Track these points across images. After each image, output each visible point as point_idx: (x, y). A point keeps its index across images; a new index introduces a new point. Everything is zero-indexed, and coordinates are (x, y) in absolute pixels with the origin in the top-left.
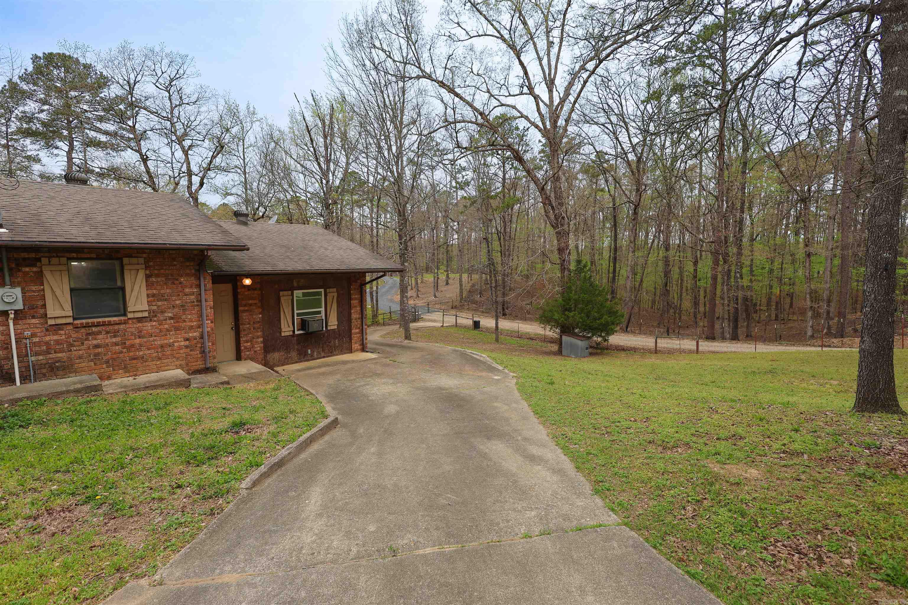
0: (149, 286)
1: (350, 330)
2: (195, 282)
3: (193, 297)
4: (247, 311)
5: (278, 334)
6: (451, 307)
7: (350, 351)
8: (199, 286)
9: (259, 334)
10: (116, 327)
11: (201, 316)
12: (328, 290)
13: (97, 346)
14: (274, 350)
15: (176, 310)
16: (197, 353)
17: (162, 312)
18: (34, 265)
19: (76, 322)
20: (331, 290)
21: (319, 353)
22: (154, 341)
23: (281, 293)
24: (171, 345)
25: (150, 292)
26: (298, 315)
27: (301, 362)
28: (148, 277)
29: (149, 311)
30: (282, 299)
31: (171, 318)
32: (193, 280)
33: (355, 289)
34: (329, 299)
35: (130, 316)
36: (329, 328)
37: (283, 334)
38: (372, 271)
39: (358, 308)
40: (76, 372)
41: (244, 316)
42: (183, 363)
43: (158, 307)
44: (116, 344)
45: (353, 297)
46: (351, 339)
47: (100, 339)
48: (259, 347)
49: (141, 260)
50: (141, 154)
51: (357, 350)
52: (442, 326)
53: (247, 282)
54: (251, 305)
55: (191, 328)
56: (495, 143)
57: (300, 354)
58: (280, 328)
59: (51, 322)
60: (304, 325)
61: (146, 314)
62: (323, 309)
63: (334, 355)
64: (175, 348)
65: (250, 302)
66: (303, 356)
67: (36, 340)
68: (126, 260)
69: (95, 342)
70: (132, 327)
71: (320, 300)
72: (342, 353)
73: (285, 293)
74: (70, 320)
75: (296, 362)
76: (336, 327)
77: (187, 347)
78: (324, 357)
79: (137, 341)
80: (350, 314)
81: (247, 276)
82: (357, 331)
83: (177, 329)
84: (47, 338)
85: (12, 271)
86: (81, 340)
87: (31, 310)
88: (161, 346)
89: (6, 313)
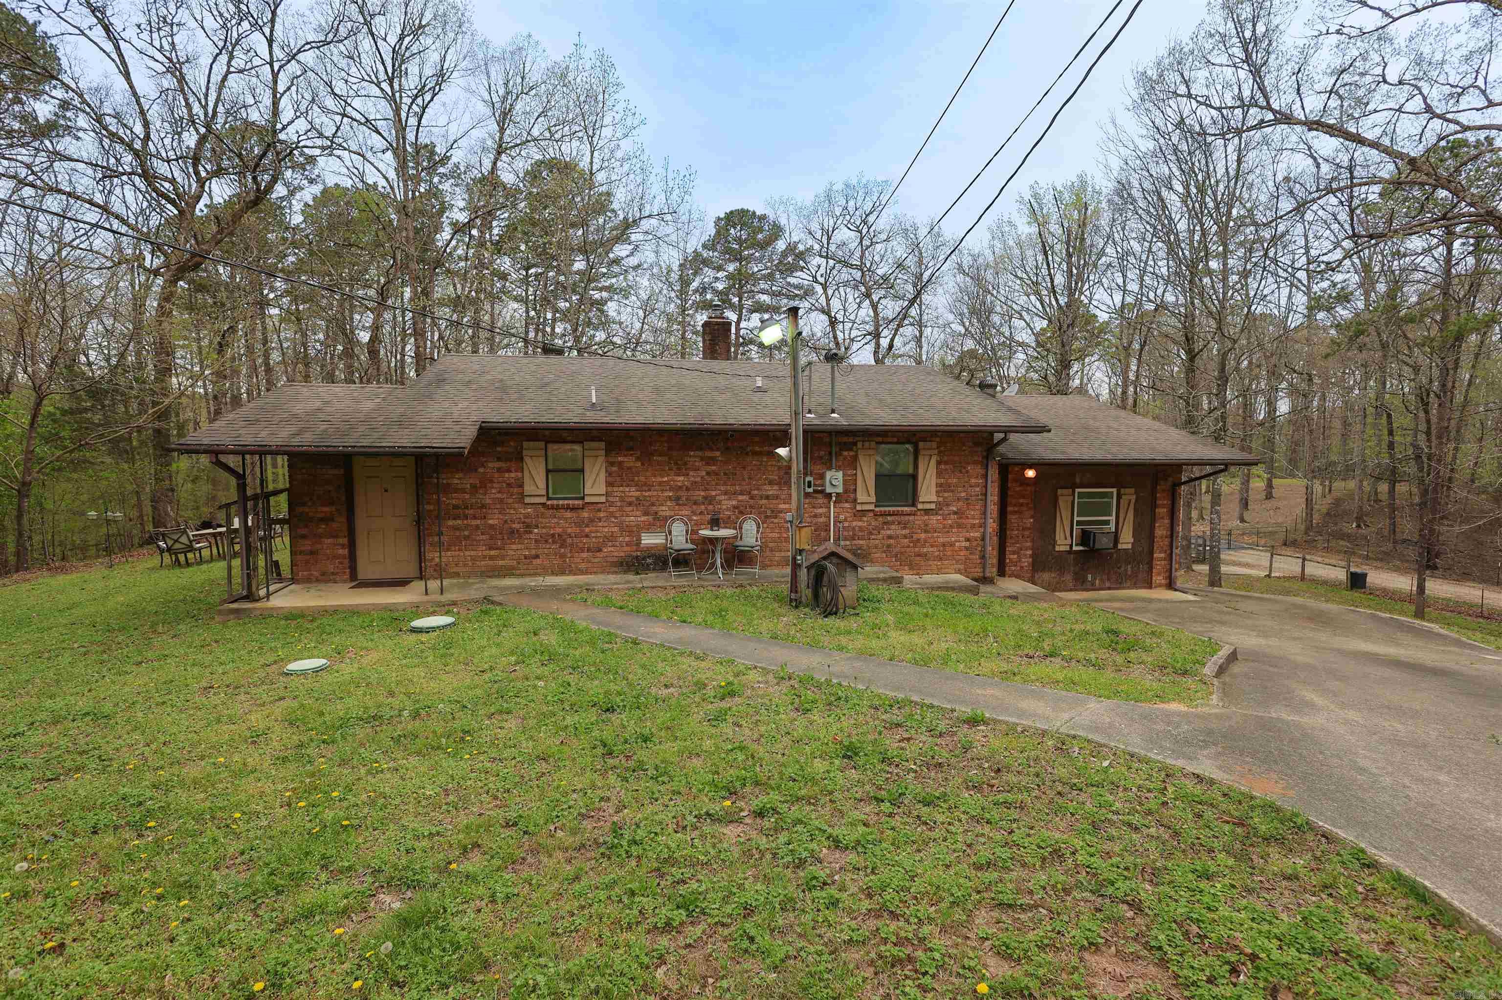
0: (939, 474)
1: (1151, 553)
2: (983, 472)
3: (978, 489)
4: (1016, 512)
5: (1050, 547)
6: (1281, 542)
7: (1150, 586)
8: (986, 476)
9: (1029, 544)
10: (907, 518)
11: (985, 513)
12: (1122, 490)
13: (890, 537)
14: (1043, 570)
15: (961, 503)
16: (976, 557)
17: (948, 505)
18: (851, 450)
19: (877, 509)
20: (1128, 490)
21: (1102, 580)
22: (938, 537)
23: (1060, 491)
24: (952, 545)
25: (939, 481)
26: (1079, 523)
27: (1076, 590)
28: (939, 463)
29: (938, 503)
30: (1061, 498)
31: (955, 513)
32: (979, 470)
33: (1163, 491)
34: (1124, 500)
35: (920, 506)
36: (1120, 546)
37: (1057, 548)
38: (1201, 463)
39: (1167, 521)
40: (872, 562)
41: (1013, 519)
42: (962, 567)
43: (944, 498)
44: (905, 537)
45: (1159, 502)
46: (1151, 568)
47: (894, 530)
48: (1026, 562)
49: (934, 445)
50: (830, 316)
51: (1160, 586)
52: (1269, 576)
53: (1031, 473)
54: (1022, 505)
55: (973, 526)
56: (1450, 215)
57: (1076, 579)
58: (1054, 540)
59: (859, 508)
60: (1086, 537)
61: (933, 506)
62: (1113, 518)
63: (1124, 588)
64: (956, 548)
65: (1021, 501)
66: (1081, 583)
67: (846, 524)
68: (921, 445)
69: (889, 532)
70: (919, 520)
71: (1109, 505)
72: (1135, 586)
73: (1065, 491)
74: (872, 507)
75: (1071, 590)
76: (1130, 546)
77: (967, 548)
78: (1109, 589)
79: (923, 536)
80: (1152, 528)
81: (1030, 467)
82: (1162, 555)
83: (959, 526)
84: (854, 524)
85: (838, 454)
86: (879, 530)
87: (849, 494)
88: (944, 545)
89: (829, 496)
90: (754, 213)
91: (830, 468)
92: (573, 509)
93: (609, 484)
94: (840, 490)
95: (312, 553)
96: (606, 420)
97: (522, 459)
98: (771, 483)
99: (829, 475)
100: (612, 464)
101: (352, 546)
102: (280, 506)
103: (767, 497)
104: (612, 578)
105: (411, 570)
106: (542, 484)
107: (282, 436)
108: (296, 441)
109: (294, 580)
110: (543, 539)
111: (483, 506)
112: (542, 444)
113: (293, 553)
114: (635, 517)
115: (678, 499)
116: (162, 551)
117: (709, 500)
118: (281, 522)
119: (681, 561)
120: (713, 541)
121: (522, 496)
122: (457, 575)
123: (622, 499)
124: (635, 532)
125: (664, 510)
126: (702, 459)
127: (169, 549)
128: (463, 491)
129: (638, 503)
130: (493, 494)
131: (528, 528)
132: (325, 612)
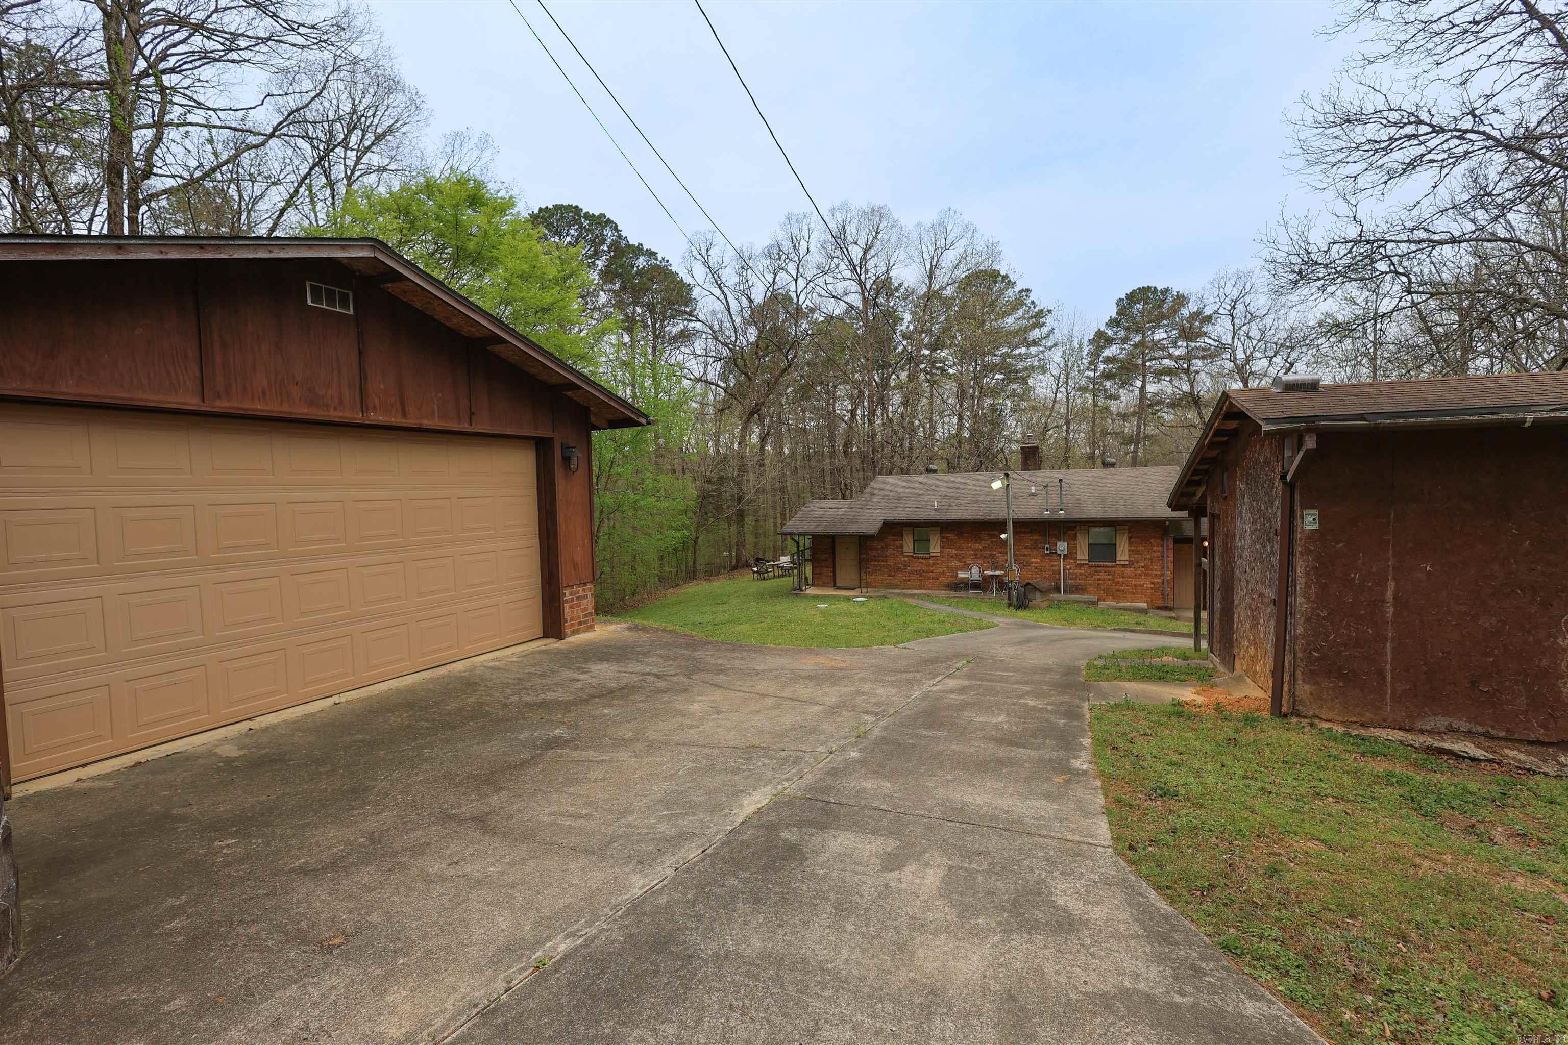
0: (1130, 543)
2: (1161, 543)
3: (1159, 553)
8: (1164, 546)
10: (1110, 569)
11: (1164, 567)
13: (1099, 580)
15: (1147, 562)
16: (1159, 595)
17: (1137, 562)
18: (1073, 531)
19: (1090, 564)
22: (1131, 581)
24: (1141, 586)
25: (1131, 548)
28: (1130, 538)
29: (1129, 561)
31: (1143, 568)
32: (1159, 542)
35: (1118, 563)
40: (1087, 592)
42: (1148, 599)
43: (1135, 559)
44: (1109, 580)
47: (1102, 575)
49: (1127, 529)
55: (1156, 575)
59: (1078, 562)
61: (1127, 563)
64: (1144, 588)
67: (1072, 571)
68: (1118, 528)
69: (1098, 577)
70: (1119, 570)
74: (1087, 563)
77: (1152, 589)
79: (1121, 580)
83: (1146, 575)
84: (1077, 571)
85: (1064, 533)
86: (1092, 575)
87: (1070, 555)
88: (1135, 585)
89: (1060, 555)
90: (1155, 288)
91: (1060, 541)
92: (926, 558)
93: (942, 547)
94: (1066, 552)
95: (820, 574)
96: (938, 517)
97: (902, 536)
98: (1026, 548)
99: (1058, 544)
100: (943, 537)
101: (834, 572)
102: (808, 555)
103: (1024, 555)
104: (943, 592)
105: (856, 584)
106: (911, 547)
107: (811, 528)
108: (817, 530)
109: (813, 585)
110: (912, 573)
111: (886, 556)
112: (911, 528)
113: (813, 574)
114: (954, 564)
115: (976, 555)
116: (754, 572)
117: (992, 556)
118: (808, 560)
119: (975, 586)
120: (992, 576)
121: (903, 552)
122: (875, 587)
123: (948, 554)
124: (955, 571)
125: (969, 561)
126: (988, 535)
127: (757, 572)
128: (877, 549)
129: (956, 556)
130: (889, 552)
131: (905, 566)
132: (825, 596)
